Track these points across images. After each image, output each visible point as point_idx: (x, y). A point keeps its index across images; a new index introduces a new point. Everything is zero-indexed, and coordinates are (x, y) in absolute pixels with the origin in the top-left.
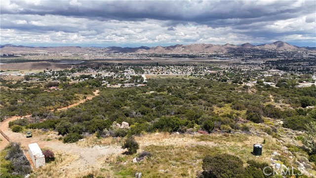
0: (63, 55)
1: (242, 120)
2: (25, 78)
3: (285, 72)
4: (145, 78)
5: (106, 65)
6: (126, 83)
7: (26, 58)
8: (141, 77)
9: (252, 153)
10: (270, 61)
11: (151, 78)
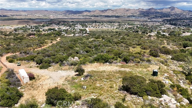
0: (37, 16)
1: (147, 55)
2: (14, 30)
3: (175, 26)
4: (88, 31)
5: (63, 22)
6: (77, 33)
7: (14, 17)
8: (85, 30)
9: (152, 75)
10: (166, 19)
11: (92, 30)
